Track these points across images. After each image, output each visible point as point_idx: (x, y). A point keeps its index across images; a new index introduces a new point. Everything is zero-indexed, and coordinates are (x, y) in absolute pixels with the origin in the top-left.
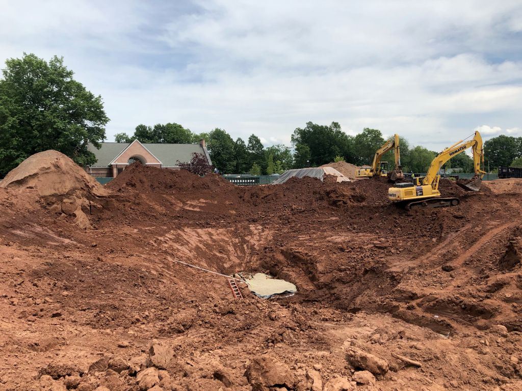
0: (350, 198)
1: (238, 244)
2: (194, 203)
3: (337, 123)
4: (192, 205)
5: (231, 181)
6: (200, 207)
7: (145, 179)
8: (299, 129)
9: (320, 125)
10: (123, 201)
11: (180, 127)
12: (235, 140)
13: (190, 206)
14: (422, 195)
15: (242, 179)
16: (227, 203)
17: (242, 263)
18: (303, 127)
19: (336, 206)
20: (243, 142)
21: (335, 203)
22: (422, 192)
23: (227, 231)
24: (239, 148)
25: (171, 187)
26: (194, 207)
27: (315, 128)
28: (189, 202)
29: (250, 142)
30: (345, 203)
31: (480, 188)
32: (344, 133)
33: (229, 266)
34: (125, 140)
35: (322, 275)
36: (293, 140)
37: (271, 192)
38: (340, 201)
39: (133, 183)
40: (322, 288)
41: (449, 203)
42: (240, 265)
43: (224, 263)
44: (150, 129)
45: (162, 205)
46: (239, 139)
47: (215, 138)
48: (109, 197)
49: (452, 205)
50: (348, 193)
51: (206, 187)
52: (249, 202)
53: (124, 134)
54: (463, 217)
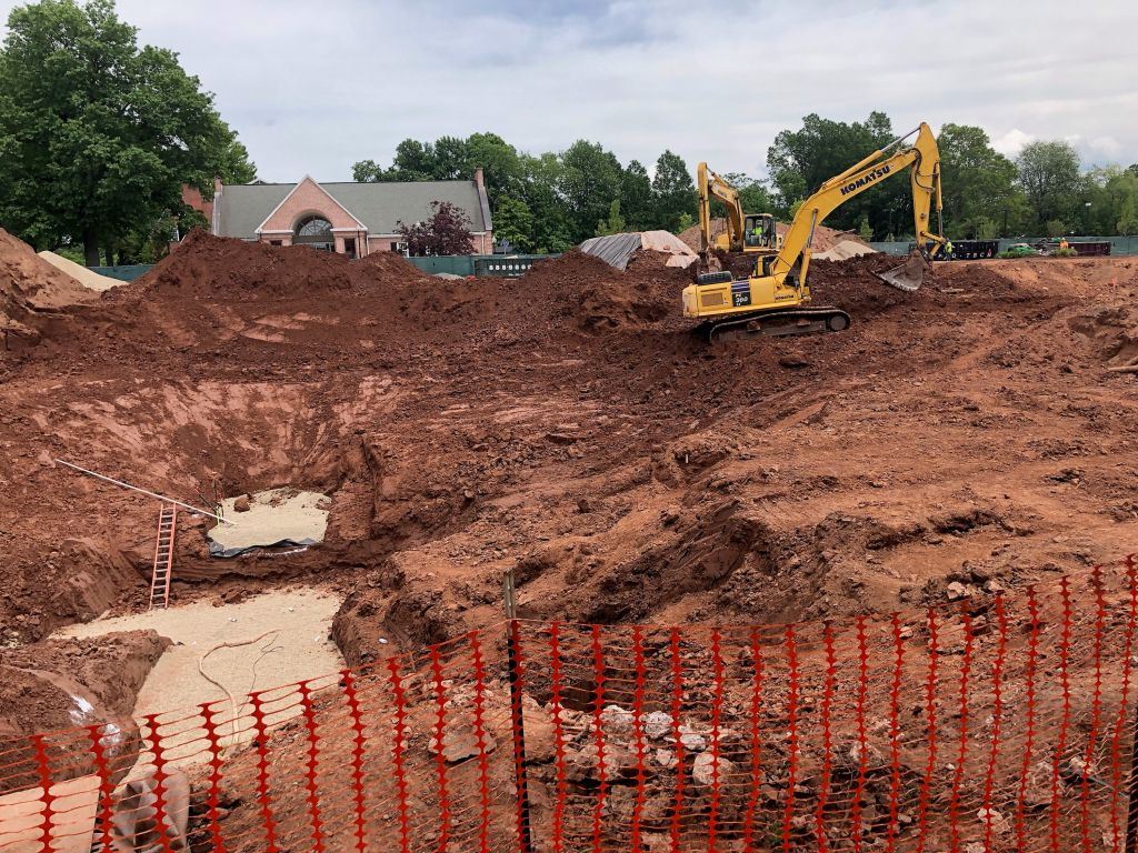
0: (627, 312)
1: (309, 423)
2: (274, 324)
3: (883, 115)
4: (268, 327)
6: (287, 333)
7: (204, 268)
8: (786, 134)
9: (837, 122)
11: (497, 141)
12: (625, 167)
13: (261, 331)
14: (749, 303)
15: (519, 262)
16: (365, 321)
17: (293, 466)
18: (796, 127)
20: (643, 171)
21: (589, 324)
22: (748, 295)
23: (302, 392)
24: (633, 181)
25: (255, 284)
26: (275, 331)
27: (828, 128)
28: (264, 322)
29: (661, 168)
30: (613, 324)
33: (259, 471)
34: (373, 177)
35: (387, 505)
36: (772, 158)
37: (471, 296)
38: (602, 318)
39: (174, 278)
40: (379, 537)
41: (821, 325)
42: (288, 470)
43: (250, 464)
44: (428, 149)
45: (190, 327)
46: (635, 164)
47: (575, 165)
48: (63, 312)
49: (829, 328)
50: (624, 296)
51: (341, 285)
53: (370, 163)
54: (805, 365)
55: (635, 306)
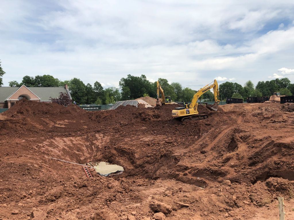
0: (152, 117)
1: (89, 146)
2: (61, 123)
3: (144, 75)
4: (60, 124)
5: (84, 109)
6: (65, 125)
7: (29, 109)
8: (123, 78)
10: (15, 123)
11: (52, 77)
12: (86, 85)
13: (58, 125)
14: (189, 113)
15: (90, 107)
16: (82, 121)
17: (91, 157)
18: (126, 77)
19: (145, 121)
20: (91, 86)
21: (144, 119)
22: (189, 112)
23: (82, 139)
24: (88, 89)
25: (46, 113)
26: (62, 125)
27: (132, 78)
28: (58, 122)
29: (95, 85)
30: (149, 119)
31: (217, 109)
32: (148, 81)
33: (83, 159)
34: (16, 85)
35: (138, 160)
36: (120, 84)
37: (108, 115)
38: (147, 118)
39: (22, 112)
40: (138, 167)
41: (202, 118)
42: (90, 158)
43: (81, 157)
44: (32, 79)
45: (41, 124)
46: (88, 84)
47: (74, 84)
48: (5, 121)
49: (204, 118)
50: (151, 113)
51: (68, 113)
52: (95, 121)
53: (15, 82)
54: (210, 125)
55: (153, 115)
